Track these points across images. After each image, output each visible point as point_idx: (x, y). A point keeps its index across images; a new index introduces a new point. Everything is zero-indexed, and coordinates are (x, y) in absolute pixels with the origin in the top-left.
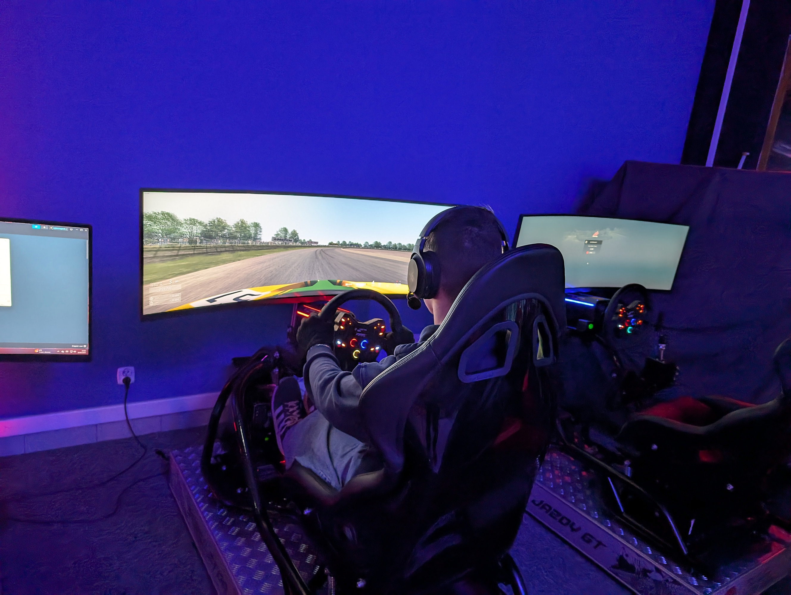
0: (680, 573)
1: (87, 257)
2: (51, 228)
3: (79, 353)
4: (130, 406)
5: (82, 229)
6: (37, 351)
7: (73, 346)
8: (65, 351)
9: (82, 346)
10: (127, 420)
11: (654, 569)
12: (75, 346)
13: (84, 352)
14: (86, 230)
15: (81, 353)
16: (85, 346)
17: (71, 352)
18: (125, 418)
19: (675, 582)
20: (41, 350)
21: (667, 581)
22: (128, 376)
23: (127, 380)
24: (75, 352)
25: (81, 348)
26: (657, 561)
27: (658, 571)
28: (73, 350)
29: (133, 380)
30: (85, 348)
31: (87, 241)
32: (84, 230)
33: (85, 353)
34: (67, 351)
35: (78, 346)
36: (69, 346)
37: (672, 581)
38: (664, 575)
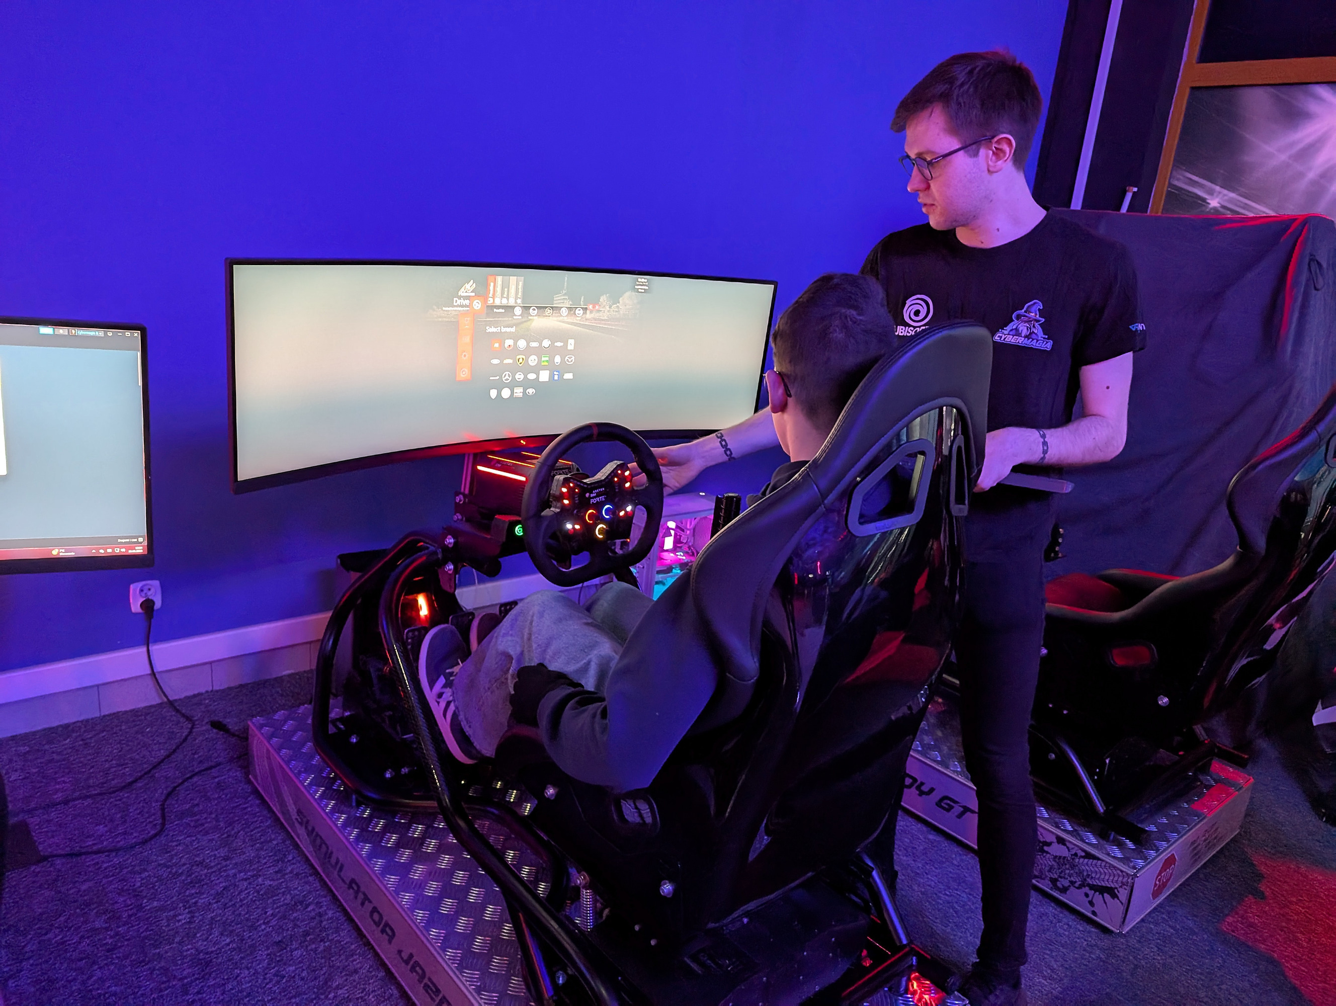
0: (1094, 841)
1: (140, 383)
2: (73, 331)
3: (130, 551)
4: (155, 648)
5: (128, 333)
6: (55, 552)
7: (119, 540)
8: (105, 549)
9: (136, 540)
10: (153, 674)
11: (1055, 840)
12: (123, 541)
13: (139, 550)
14: (136, 335)
15: (134, 551)
16: (141, 540)
17: (117, 551)
18: (149, 671)
19: (1089, 856)
20: (63, 551)
21: (1076, 855)
22: (150, 598)
23: (148, 605)
24: (123, 550)
25: (134, 543)
26: (1058, 827)
27: (1061, 841)
28: (121, 548)
29: (158, 604)
30: (141, 543)
31: (139, 354)
32: (132, 334)
33: (142, 551)
34: (109, 551)
35: (128, 540)
36: (113, 541)
37: (1083, 854)
38: (1071, 846)
